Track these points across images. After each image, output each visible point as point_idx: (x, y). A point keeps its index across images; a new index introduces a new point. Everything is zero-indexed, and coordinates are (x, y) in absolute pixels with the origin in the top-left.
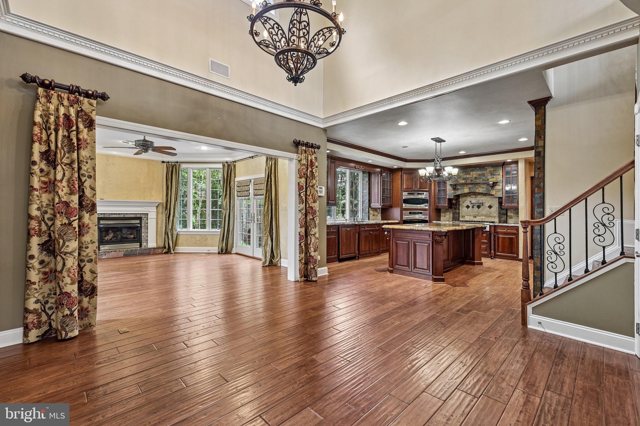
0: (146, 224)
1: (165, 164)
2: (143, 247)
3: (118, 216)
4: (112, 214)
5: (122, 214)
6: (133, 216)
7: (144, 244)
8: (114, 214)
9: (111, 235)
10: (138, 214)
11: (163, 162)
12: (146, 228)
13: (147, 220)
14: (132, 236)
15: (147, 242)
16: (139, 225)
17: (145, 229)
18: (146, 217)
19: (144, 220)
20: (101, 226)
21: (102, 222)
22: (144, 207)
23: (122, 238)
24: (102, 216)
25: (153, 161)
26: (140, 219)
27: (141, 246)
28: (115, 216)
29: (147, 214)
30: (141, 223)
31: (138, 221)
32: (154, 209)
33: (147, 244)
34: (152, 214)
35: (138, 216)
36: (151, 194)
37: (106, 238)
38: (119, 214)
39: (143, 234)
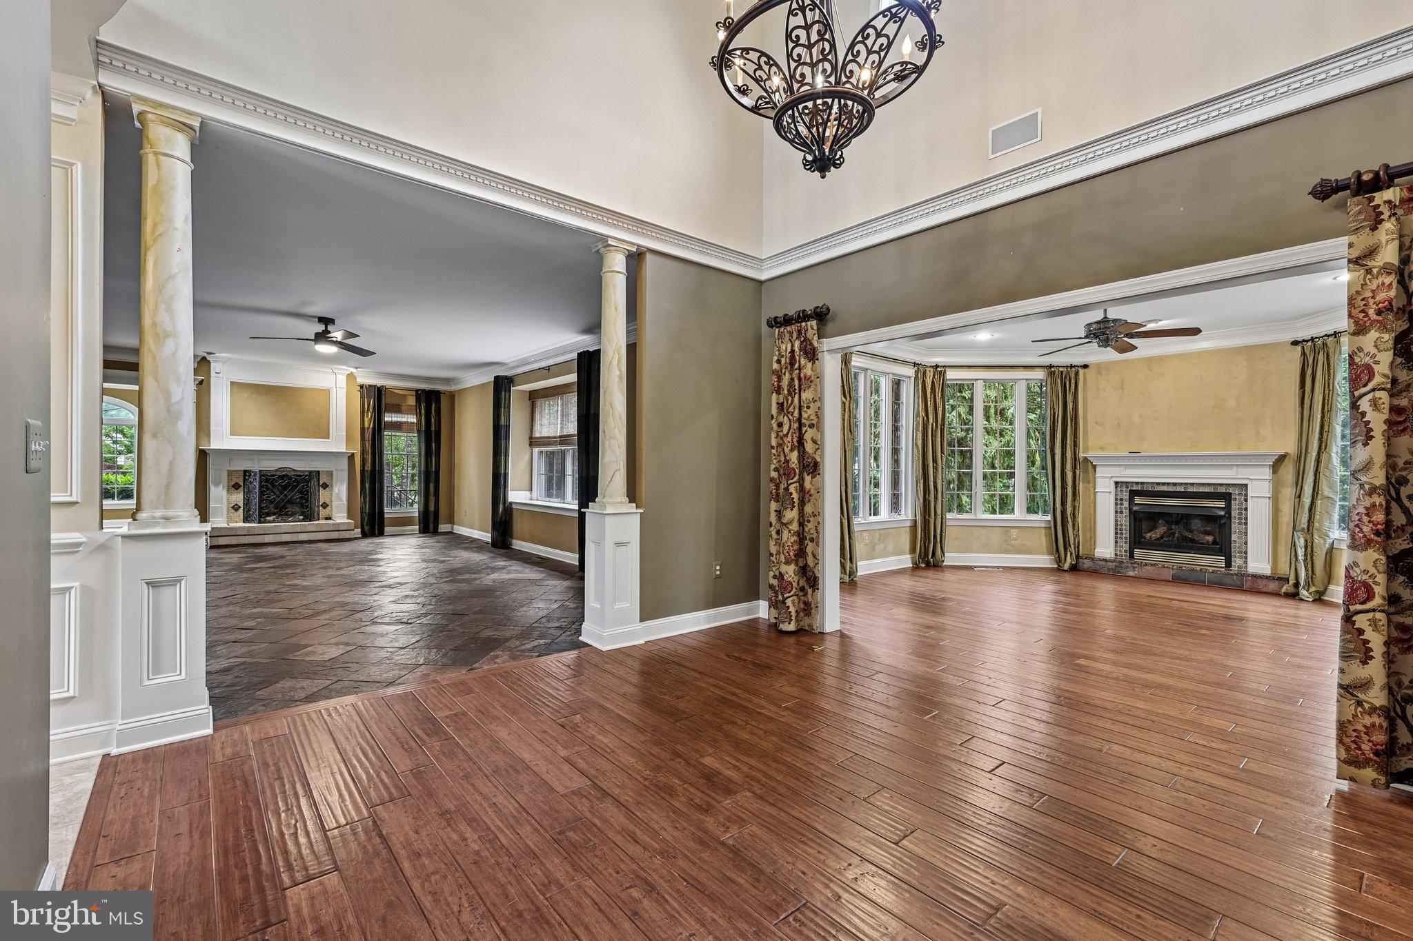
0: (1244, 512)
1: (1299, 348)
2: (1234, 569)
3: (1171, 489)
4: (1158, 484)
5: (1181, 484)
6: (1207, 490)
7: (1237, 562)
8: (1164, 484)
9: (1161, 530)
10: (1221, 485)
11: (1295, 343)
12: (1243, 521)
13: (1246, 500)
14: (1210, 538)
15: (1246, 558)
16: (1222, 513)
17: (1240, 524)
18: (1244, 493)
19: (1237, 502)
20: (1135, 508)
21: (1138, 500)
22: (1235, 469)
23: (1185, 539)
24: (1139, 488)
25: (1263, 346)
26: (1227, 497)
27: (1228, 564)
28: (1165, 488)
29: (1246, 485)
30: (1228, 508)
31: (1222, 504)
32: (1266, 473)
33: (1246, 562)
34: (1259, 485)
35: (1222, 490)
36: (1258, 433)
37: (1148, 536)
38: (1175, 484)
39: (1234, 537)
